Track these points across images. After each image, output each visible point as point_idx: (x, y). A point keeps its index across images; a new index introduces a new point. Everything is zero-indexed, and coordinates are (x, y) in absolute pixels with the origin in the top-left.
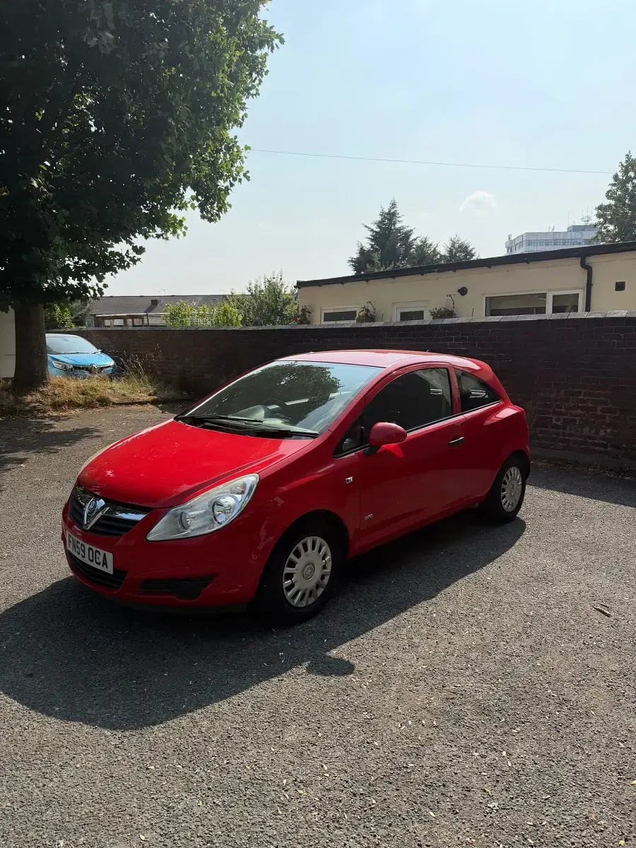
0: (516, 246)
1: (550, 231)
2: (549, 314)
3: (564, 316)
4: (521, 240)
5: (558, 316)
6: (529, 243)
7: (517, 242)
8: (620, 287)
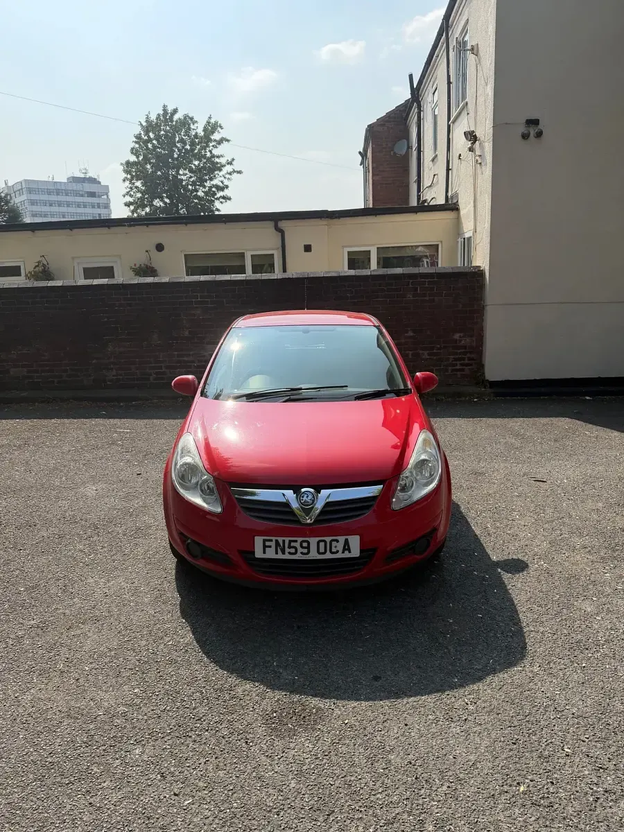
0: (15, 193)
1: (50, 180)
2: (249, 274)
3: (265, 276)
4: (20, 188)
5: (258, 276)
6: (30, 191)
7: (15, 189)
8: (308, 248)
